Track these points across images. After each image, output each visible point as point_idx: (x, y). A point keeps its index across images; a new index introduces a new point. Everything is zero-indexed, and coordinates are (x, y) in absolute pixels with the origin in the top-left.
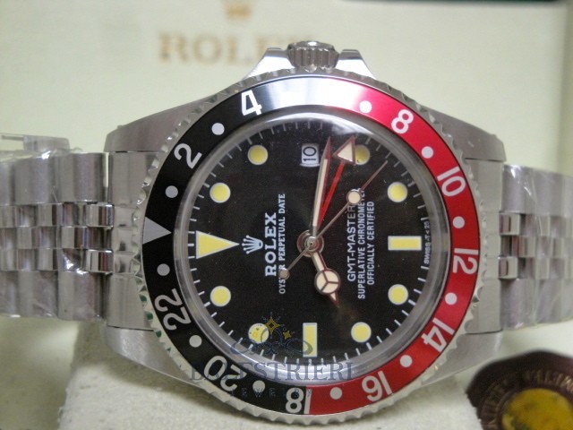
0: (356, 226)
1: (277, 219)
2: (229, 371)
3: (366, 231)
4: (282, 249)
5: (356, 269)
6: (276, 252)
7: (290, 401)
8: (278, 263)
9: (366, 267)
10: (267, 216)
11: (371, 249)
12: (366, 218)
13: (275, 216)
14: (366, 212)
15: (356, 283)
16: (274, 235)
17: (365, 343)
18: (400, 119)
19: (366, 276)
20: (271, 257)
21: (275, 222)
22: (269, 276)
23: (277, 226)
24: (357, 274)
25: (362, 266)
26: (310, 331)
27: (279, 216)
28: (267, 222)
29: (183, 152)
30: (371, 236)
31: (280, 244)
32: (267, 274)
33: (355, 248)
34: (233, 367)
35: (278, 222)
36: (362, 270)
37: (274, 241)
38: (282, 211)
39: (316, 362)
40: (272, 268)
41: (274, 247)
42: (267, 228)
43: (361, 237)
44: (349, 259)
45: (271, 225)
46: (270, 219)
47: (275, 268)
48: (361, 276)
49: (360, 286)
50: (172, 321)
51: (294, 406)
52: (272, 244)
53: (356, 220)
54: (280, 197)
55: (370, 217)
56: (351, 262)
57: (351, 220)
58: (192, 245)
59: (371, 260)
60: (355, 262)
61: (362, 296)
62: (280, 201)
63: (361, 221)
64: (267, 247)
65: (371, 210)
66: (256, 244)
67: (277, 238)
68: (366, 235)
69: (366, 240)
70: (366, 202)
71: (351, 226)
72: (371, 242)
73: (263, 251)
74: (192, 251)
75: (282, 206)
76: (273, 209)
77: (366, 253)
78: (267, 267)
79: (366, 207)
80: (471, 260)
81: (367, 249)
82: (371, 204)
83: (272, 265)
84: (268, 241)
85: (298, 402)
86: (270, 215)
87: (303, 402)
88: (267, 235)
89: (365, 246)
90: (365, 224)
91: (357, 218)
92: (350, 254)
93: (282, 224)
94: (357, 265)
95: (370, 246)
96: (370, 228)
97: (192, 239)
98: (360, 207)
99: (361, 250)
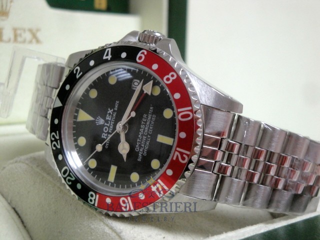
0: (145, 125)
1: (113, 112)
2: (69, 175)
3: (149, 128)
4: (111, 127)
5: (140, 146)
6: (109, 127)
7: (90, 198)
8: (108, 133)
9: (145, 146)
10: (109, 109)
11: (149, 138)
12: (150, 122)
13: (112, 110)
14: (151, 119)
15: (138, 152)
16: (110, 119)
17: (135, 183)
18: (169, 76)
19: (143, 151)
20: (106, 129)
21: (112, 113)
22: (103, 138)
23: (112, 115)
24: (140, 149)
25: (143, 145)
26: (113, 169)
27: (114, 111)
28: (108, 112)
29: (77, 70)
30: (151, 132)
31: (112, 125)
32: (103, 137)
33: (142, 135)
34: (71, 174)
35: (113, 114)
36: (142, 147)
37: (109, 122)
38: (116, 109)
39: (112, 185)
40: (105, 135)
41: (108, 125)
42: (108, 115)
43: (146, 131)
44: (138, 140)
45: (110, 114)
46: (110, 111)
47: (106, 135)
49: (140, 155)
50: (55, 146)
51: (91, 200)
52: (108, 123)
53: (146, 122)
54: (117, 102)
55: (152, 123)
56: (139, 142)
57: (144, 122)
58: (76, 114)
59: (148, 143)
60: (141, 142)
61: (139, 160)
62: (116, 104)
63: (148, 123)
64: (106, 124)
65: (153, 119)
66: (101, 121)
67: (111, 121)
68: (148, 131)
69: (148, 133)
70: (152, 114)
71: (143, 124)
72: (150, 135)
73: (104, 126)
74: (76, 117)
75: (116, 106)
76: (112, 107)
77: (146, 140)
78: (103, 134)
79: (152, 117)
80: (184, 156)
81: (147, 138)
82: (154, 116)
83: (106, 133)
84: (107, 121)
85: (93, 199)
87: (95, 200)
88: (107, 118)
89: (147, 136)
90: (150, 125)
91: (147, 121)
92: (139, 138)
93: (114, 115)
94: (141, 144)
95: (149, 136)
96: (151, 128)
97: (77, 112)
98: (150, 116)
99: (144, 137)
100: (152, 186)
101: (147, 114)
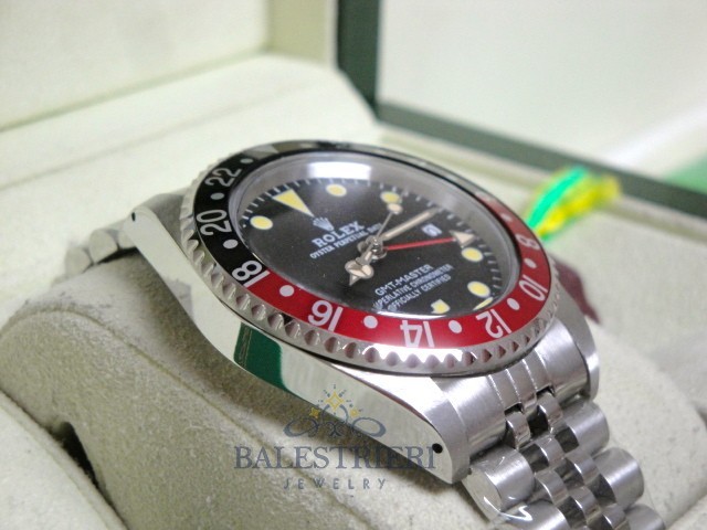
0: (420, 276)
1: (361, 230)
3: (425, 283)
5: (389, 292)
6: (338, 240)
7: (244, 268)
8: (331, 244)
9: (399, 297)
10: (356, 223)
11: (416, 293)
12: (434, 279)
13: (362, 228)
14: (438, 277)
15: (379, 297)
16: (348, 233)
19: (393, 300)
20: (329, 238)
21: (357, 230)
23: (357, 233)
24: (386, 294)
27: (365, 230)
28: (351, 225)
30: (426, 288)
31: (346, 240)
32: (314, 242)
33: (404, 283)
34: (226, 223)
36: (393, 295)
37: (344, 235)
38: (371, 230)
40: (322, 243)
41: (339, 237)
42: (347, 227)
43: (417, 283)
44: (391, 283)
45: (352, 228)
46: (356, 226)
47: (325, 244)
48: (388, 297)
49: (381, 301)
50: (215, 181)
51: (242, 274)
52: (339, 235)
53: (424, 275)
54: (379, 225)
55: (438, 281)
56: (390, 286)
57: (420, 271)
58: (278, 191)
59: (409, 297)
60: (394, 289)
62: (376, 226)
63: (428, 277)
64: (334, 233)
65: (444, 279)
66: (327, 226)
67: (347, 236)
68: (422, 285)
69: (419, 287)
70: (447, 273)
71: (416, 273)
72: (421, 290)
73: (328, 232)
74: (273, 193)
75: (374, 229)
76: (365, 225)
77: (409, 292)
78: (319, 240)
79: (441, 275)
80: (498, 327)
81: (413, 291)
82: (448, 277)
83: (325, 241)
84: (339, 232)
85: (248, 274)
86: (360, 224)
87: (252, 277)
88: (342, 229)
89: (413, 288)
90: (430, 281)
91: (427, 274)
92: (394, 283)
93: (362, 234)
94: (394, 291)
95: (418, 291)
96: (431, 285)
97: (283, 189)
98: (437, 273)
99: (406, 288)
100: (405, 322)
101: (435, 266)
